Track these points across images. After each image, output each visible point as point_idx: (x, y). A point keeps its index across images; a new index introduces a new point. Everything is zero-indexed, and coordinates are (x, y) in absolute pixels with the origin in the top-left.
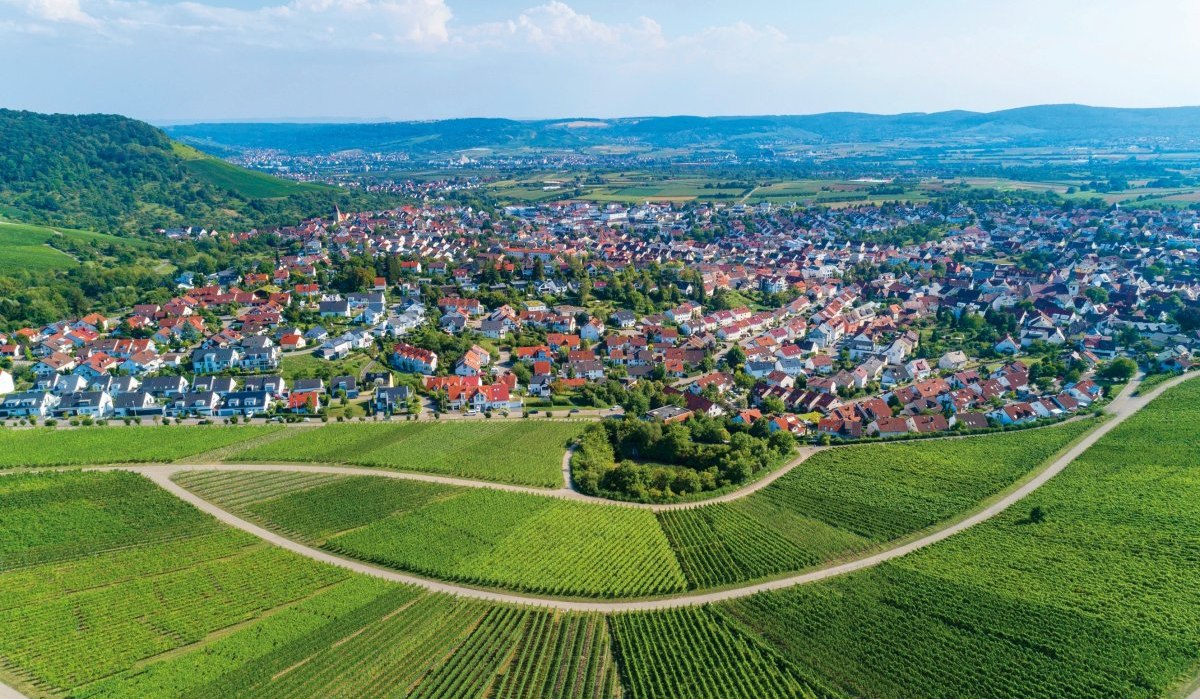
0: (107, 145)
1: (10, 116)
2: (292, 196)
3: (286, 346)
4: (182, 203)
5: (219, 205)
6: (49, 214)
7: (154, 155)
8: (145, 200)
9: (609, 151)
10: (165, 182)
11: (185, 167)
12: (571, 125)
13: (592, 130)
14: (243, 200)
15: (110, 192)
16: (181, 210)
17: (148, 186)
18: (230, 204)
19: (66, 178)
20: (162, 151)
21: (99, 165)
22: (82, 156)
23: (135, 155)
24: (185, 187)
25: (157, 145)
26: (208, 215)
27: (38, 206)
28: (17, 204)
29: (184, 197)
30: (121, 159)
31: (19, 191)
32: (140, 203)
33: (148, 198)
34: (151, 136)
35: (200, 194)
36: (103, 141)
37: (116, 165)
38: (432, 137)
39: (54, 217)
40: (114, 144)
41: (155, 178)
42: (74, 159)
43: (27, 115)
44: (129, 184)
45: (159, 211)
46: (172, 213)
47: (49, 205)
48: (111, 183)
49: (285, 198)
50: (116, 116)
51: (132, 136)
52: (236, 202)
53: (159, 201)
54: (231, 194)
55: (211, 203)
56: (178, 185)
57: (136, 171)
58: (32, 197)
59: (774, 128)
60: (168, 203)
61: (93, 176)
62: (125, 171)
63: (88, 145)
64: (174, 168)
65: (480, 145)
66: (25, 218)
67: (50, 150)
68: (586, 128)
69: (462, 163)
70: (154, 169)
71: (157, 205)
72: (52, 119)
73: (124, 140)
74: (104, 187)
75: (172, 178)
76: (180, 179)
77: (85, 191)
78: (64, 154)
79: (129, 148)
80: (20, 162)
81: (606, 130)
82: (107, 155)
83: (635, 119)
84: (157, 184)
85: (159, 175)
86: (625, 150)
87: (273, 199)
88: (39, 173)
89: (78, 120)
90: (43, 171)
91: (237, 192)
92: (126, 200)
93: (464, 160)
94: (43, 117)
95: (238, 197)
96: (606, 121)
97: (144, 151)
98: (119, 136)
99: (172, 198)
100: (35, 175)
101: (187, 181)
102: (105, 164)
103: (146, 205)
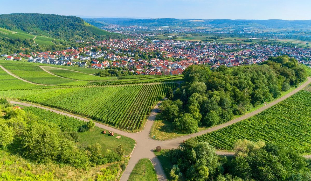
0: (71, 22)
1: (54, 16)
2: (107, 35)
3: (75, 58)
4: (83, 36)
5: (91, 36)
6: (57, 36)
7: (80, 25)
8: (76, 34)
9: (200, 28)
10: (81, 31)
11: (86, 28)
12: (194, 21)
13: (199, 22)
14: (96, 36)
15: (70, 33)
16: (83, 37)
17: (78, 32)
18: (93, 36)
19: (62, 29)
20: (82, 24)
21: (69, 27)
22: (66, 25)
23: (76, 25)
24: (85, 32)
25: (81, 23)
26: (88, 38)
27: (56, 35)
28: (52, 34)
29: (84, 34)
30: (73, 26)
31: (53, 31)
32: (75, 35)
33: (77, 34)
34: (80, 21)
35: (87, 34)
36: (70, 21)
37: (72, 27)
38: (155, 23)
39: (58, 37)
40: (73, 22)
41: (79, 30)
42: (64, 25)
43: (57, 15)
44: (74, 31)
45: (78, 37)
46: (81, 38)
47: (58, 35)
48: (71, 31)
49: (105, 36)
50: (74, 16)
51: (76, 21)
52: (94, 36)
53: (79, 35)
54: (94, 34)
55: (89, 36)
56: (83, 32)
57: (76, 28)
58: (55, 33)
59: (252, 24)
60: (81, 36)
61: (67, 29)
62: (74, 28)
63: (67, 22)
64: (83, 28)
65: (167, 25)
66: (52, 37)
67: (60, 23)
68: (198, 22)
69: (159, 30)
70: (79, 28)
71: (78, 36)
72: (62, 17)
73: (75, 22)
74: (69, 31)
75: (83, 30)
76: (84, 30)
77: (65, 32)
78: (62, 24)
79: (75, 23)
80: (54, 26)
81: (203, 23)
82: (71, 25)
83: (212, 20)
84: (79, 31)
85: (80, 29)
86: (204, 28)
87: (102, 36)
88: (57, 28)
89: (66, 17)
90: (58, 28)
91: (95, 34)
92: (72, 34)
93: (160, 29)
94: (60, 16)
95: (95, 35)
96: (204, 20)
97: (78, 24)
98: (74, 21)
99: (81, 35)
100: (56, 28)
101: (85, 31)
102: (70, 26)
103: (76, 35)
